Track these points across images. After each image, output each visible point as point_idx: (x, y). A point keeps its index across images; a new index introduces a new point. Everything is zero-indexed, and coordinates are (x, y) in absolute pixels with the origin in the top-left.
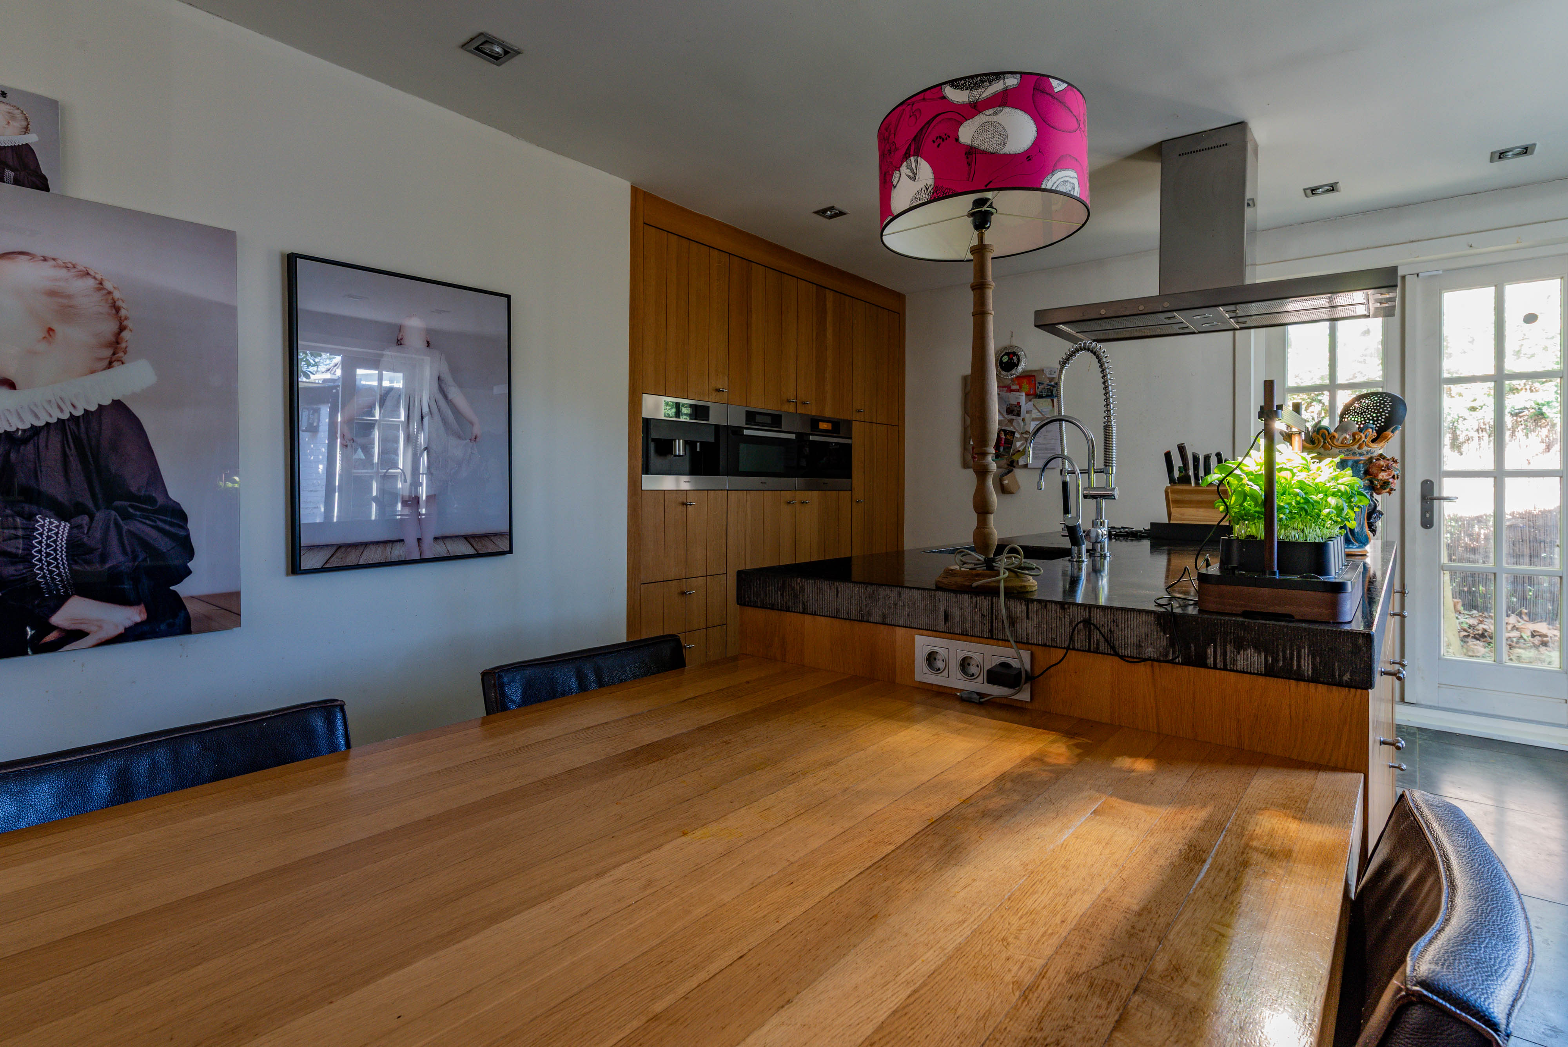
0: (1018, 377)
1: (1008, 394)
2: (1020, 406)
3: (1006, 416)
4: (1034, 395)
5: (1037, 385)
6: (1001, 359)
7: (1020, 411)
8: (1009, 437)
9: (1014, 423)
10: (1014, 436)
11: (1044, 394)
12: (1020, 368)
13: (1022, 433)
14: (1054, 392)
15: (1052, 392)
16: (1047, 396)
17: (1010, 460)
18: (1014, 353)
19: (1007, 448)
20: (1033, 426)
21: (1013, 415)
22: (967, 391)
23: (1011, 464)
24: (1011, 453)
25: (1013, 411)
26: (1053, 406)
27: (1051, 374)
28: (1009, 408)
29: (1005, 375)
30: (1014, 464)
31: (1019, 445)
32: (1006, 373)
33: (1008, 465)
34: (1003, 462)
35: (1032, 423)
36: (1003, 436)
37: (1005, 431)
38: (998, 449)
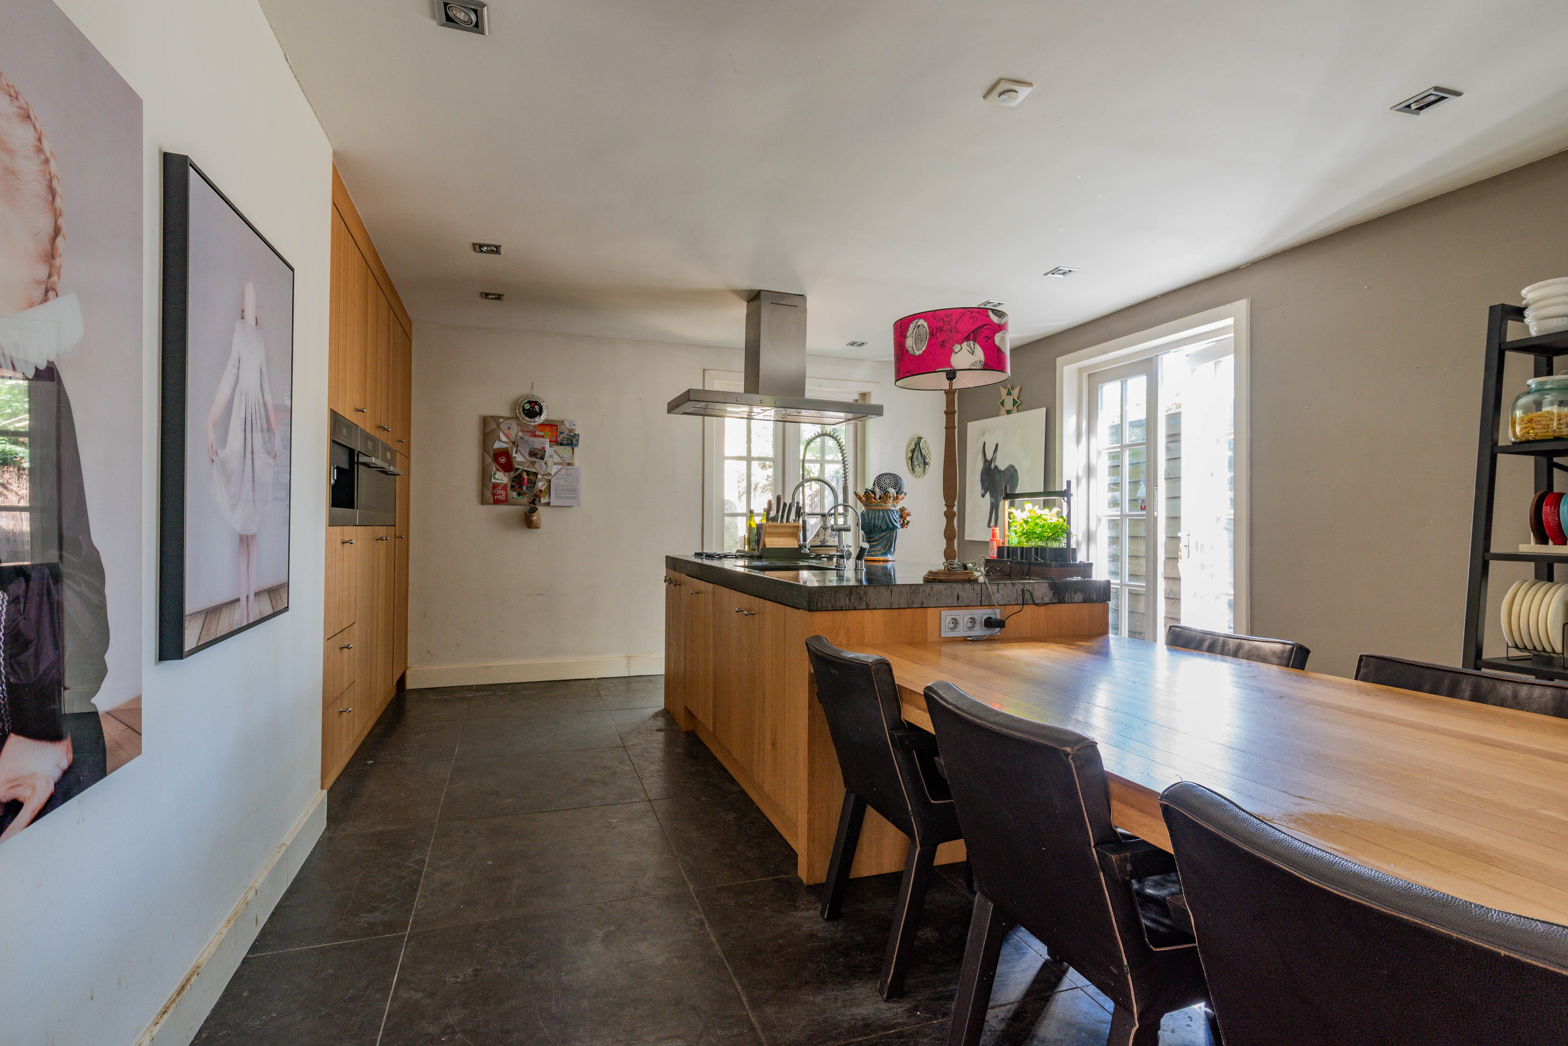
0: (540, 424)
1: (532, 439)
2: (545, 451)
3: (528, 458)
4: (555, 442)
5: (558, 433)
6: (523, 406)
7: (544, 455)
8: (531, 477)
9: (537, 465)
10: (537, 477)
11: (565, 443)
12: (543, 417)
13: (544, 475)
14: (574, 441)
15: (572, 442)
16: (567, 444)
17: (532, 499)
18: (536, 403)
19: (530, 487)
20: (554, 469)
21: (537, 458)
22: (487, 430)
23: (533, 502)
24: (535, 492)
25: (537, 454)
26: (573, 454)
27: (571, 426)
28: (532, 452)
29: (528, 421)
30: (536, 502)
31: (541, 485)
32: (529, 419)
33: (530, 503)
34: (525, 500)
35: (554, 466)
36: (525, 476)
37: (527, 472)
38: (520, 488)
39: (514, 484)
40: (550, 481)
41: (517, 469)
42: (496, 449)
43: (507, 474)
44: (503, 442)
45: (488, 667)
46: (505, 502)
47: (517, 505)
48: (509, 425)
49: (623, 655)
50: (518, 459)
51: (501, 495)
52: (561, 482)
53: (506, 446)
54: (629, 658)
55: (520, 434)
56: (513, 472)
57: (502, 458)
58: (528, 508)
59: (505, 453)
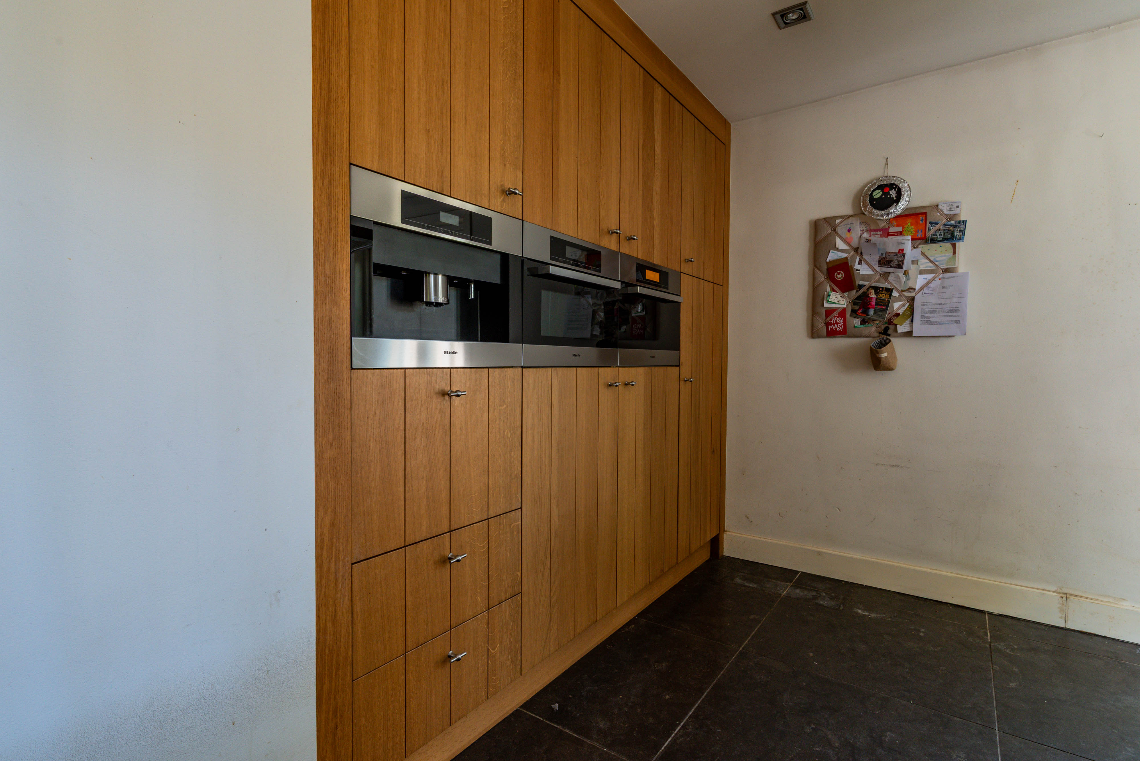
0: (898, 217)
1: (885, 239)
2: (904, 255)
3: (878, 269)
4: (922, 239)
5: (928, 225)
6: (871, 195)
7: (903, 261)
8: (883, 296)
9: (891, 278)
10: (890, 296)
11: (941, 237)
12: (902, 205)
13: (903, 291)
14: (957, 233)
15: (952, 234)
16: (944, 240)
17: (883, 327)
18: (892, 186)
19: (881, 311)
20: (920, 281)
21: (891, 267)
22: (820, 238)
23: (885, 332)
24: (887, 316)
25: (891, 261)
26: (954, 253)
27: (950, 209)
28: (884, 258)
29: (878, 215)
30: (889, 332)
31: (897, 306)
32: (879, 212)
33: (880, 333)
34: (872, 329)
35: (919, 276)
36: (873, 295)
37: (877, 290)
38: (866, 312)
39: (856, 308)
40: (913, 299)
41: (861, 287)
42: (830, 262)
43: (846, 294)
44: (842, 251)
45: (819, 553)
46: (843, 333)
47: (860, 336)
48: (849, 226)
49: (1054, 589)
50: (862, 272)
51: (837, 324)
52: (933, 300)
53: (844, 255)
54: (1066, 596)
55: (866, 235)
56: (855, 291)
57: (839, 274)
58: (877, 340)
59: (844, 265)
